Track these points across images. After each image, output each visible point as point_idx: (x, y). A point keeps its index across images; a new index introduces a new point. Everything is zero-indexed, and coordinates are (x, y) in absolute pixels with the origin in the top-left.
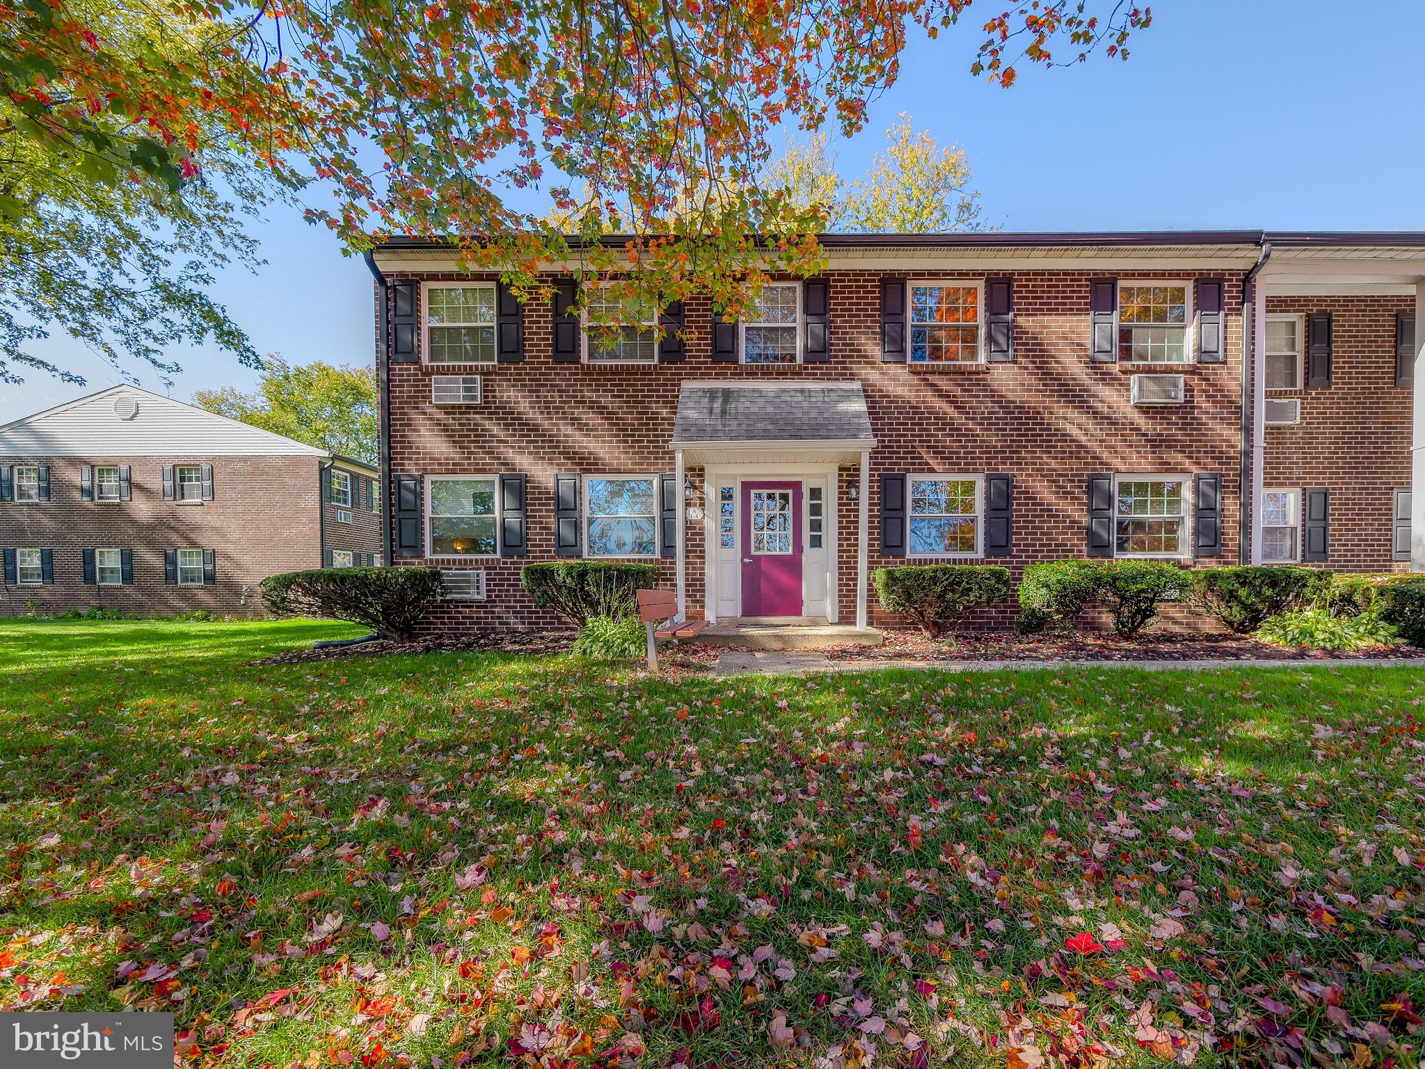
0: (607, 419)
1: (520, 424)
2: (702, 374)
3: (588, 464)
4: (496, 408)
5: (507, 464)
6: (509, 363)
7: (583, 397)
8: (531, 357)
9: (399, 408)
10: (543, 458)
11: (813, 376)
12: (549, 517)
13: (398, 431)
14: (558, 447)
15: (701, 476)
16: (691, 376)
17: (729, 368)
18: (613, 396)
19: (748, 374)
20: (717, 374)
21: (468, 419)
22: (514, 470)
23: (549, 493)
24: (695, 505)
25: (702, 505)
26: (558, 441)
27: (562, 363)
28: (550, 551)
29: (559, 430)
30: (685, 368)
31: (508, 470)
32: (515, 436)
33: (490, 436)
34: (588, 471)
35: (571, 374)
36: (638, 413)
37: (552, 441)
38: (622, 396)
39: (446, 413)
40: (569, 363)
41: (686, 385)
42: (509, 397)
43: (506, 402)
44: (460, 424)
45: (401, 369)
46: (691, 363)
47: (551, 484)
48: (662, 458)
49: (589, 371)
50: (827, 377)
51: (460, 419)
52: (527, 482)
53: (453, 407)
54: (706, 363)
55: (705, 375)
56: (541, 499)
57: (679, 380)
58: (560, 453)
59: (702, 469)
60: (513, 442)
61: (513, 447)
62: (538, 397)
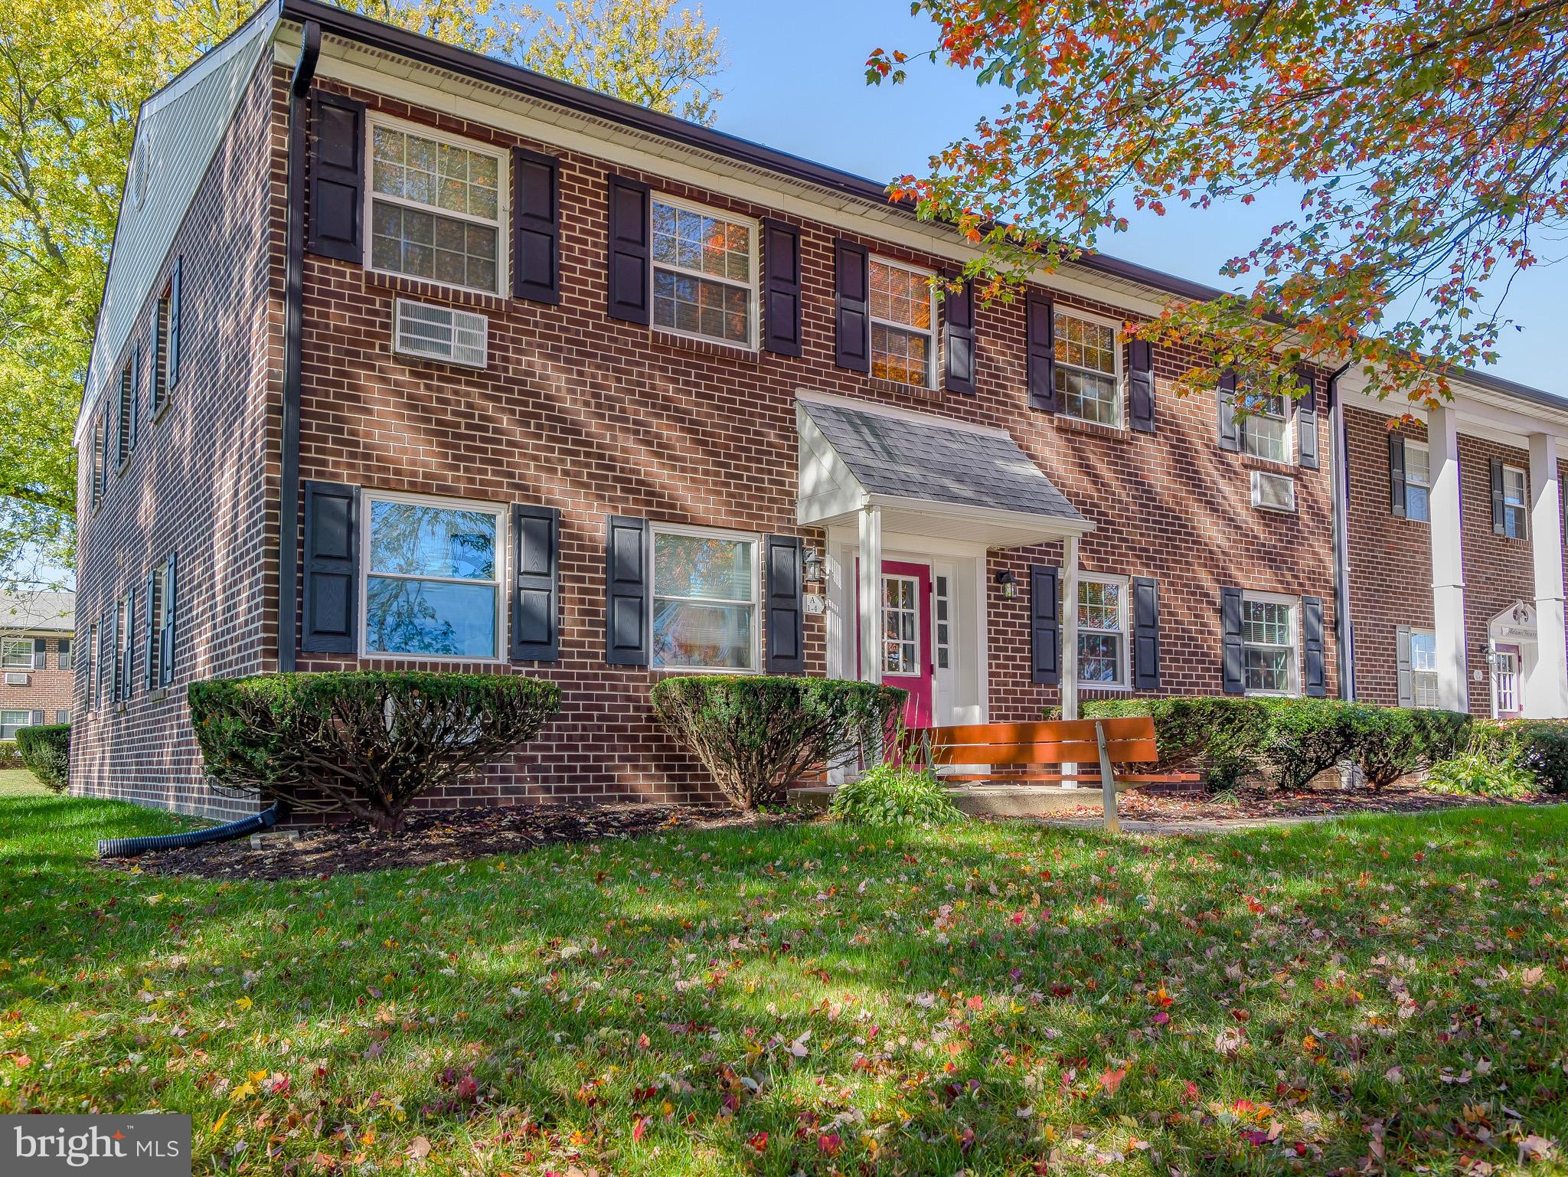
0: (690, 431)
1: (549, 418)
2: (822, 383)
3: (660, 505)
4: (508, 380)
5: (525, 488)
6: (533, 302)
7: (653, 386)
8: (570, 300)
9: (318, 347)
10: (587, 486)
11: (953, 412)
12: (596, 592)
13: (314, 392)
14: (612, 468)
15: (821, 544)
16: (808, 382)
17: (857, 381)
18: (698, 395)
19: (880, 394)
20: (841, 387)
21: (456, 392)
22: (538, 500)
23: (595, 549)
24: (813, 592)
25: (823, 590)
26: (612, 458)
27: (622, 321)
28: (595, 656)
29: (614, 438)
30: (800, 369)
31: (527, 498)
32: (539, 437)
33: (496, 430)
34: (659, 517)
35: (635, 344)
36: (735, 429)
37: (601, 457)
38: (712, 398)
39: (413, 374)
40: (632, 323)
41: (801, 394)
42: (530, 364)
43: (528, 374)
44: (440, 400)
45: (323, 270)
46: (807, 362)
47: (601, 533)
48: (769, 509)
49: (664, 345)
50: (969, 417)
51: (440, 390)
52: (563, 524)
53: (428, 364)
54: (827, 366)
55: (825, 386)
56: (582, 558)
57: (794, 386)
58: (616, 479)
59: (822, 534)
60: (537, 447)
61: (535, 458)
62: (580, 373)
